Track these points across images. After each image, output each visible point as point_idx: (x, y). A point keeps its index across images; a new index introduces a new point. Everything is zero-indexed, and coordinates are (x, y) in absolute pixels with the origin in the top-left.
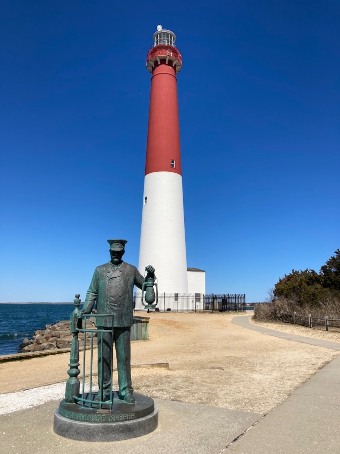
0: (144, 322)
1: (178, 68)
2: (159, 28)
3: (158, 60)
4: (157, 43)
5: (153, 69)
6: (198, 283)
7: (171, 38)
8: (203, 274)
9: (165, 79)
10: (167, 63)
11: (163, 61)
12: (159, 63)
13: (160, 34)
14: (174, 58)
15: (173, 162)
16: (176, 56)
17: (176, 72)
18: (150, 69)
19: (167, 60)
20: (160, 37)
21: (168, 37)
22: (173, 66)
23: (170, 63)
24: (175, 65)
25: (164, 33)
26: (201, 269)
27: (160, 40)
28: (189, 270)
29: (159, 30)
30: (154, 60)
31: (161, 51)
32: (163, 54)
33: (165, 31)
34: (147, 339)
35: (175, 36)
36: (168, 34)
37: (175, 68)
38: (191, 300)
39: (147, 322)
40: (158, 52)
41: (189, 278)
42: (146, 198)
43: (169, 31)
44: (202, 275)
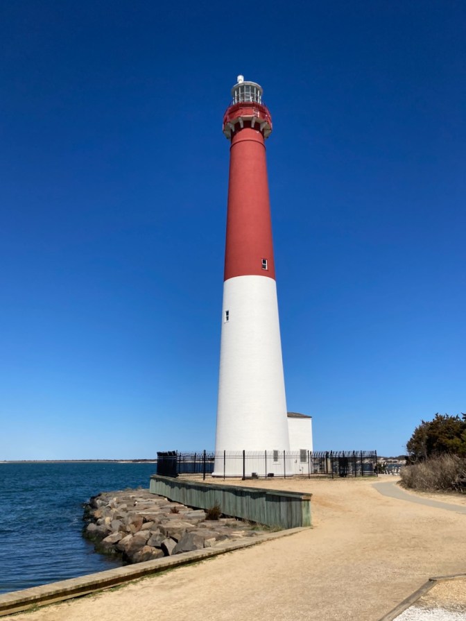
0: (304, 500)
1: (266, 133)
2: (241, 79)
3: (241, 122)
4: (238, 99)
5: (233, 134)
6: (302, 435)
7: (257, 93)
8: (309, 421)
9: (250, 148)
10: (253, 126)
11: (247, 124)
12: (242, 126)
13: (242, 87)
14: (262, 120)
15: (264, 262)
16: (264, 117)
17: (264, 137)
18: (229, 133)
19: (253, 122)
20: (242, 91)
21: (253, 91)
22: (261, 130)
23: (257, 126)
24: (263, 130)
25: (248, 86)
26: (305, 414)
27: (243, 96)
28: (290, 415)
29: (240, 82)
30: (234, 121)
31: (244, 110)
32: (246, 114)
33: (249, 83)
34: (310, 525)
35: (262, 91)
36: (253, 88)
37: (262, 133)
38: (294, 460)
39: (308, 500)
40: (240, 111)
41: (289, 428)
42: (227, 313)
43: (254, 84)
44: (308, 423)
